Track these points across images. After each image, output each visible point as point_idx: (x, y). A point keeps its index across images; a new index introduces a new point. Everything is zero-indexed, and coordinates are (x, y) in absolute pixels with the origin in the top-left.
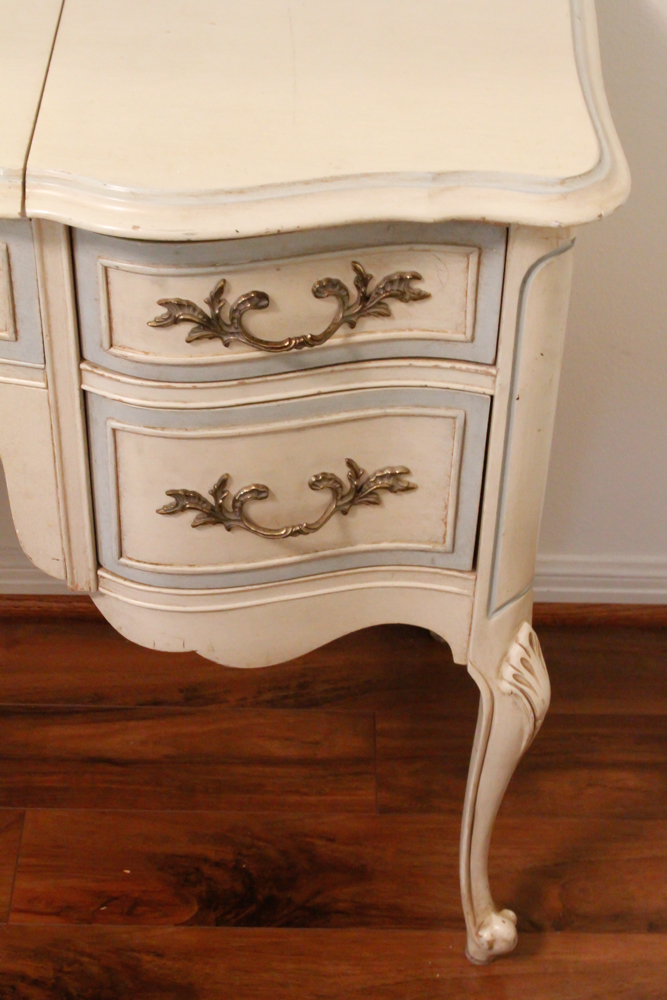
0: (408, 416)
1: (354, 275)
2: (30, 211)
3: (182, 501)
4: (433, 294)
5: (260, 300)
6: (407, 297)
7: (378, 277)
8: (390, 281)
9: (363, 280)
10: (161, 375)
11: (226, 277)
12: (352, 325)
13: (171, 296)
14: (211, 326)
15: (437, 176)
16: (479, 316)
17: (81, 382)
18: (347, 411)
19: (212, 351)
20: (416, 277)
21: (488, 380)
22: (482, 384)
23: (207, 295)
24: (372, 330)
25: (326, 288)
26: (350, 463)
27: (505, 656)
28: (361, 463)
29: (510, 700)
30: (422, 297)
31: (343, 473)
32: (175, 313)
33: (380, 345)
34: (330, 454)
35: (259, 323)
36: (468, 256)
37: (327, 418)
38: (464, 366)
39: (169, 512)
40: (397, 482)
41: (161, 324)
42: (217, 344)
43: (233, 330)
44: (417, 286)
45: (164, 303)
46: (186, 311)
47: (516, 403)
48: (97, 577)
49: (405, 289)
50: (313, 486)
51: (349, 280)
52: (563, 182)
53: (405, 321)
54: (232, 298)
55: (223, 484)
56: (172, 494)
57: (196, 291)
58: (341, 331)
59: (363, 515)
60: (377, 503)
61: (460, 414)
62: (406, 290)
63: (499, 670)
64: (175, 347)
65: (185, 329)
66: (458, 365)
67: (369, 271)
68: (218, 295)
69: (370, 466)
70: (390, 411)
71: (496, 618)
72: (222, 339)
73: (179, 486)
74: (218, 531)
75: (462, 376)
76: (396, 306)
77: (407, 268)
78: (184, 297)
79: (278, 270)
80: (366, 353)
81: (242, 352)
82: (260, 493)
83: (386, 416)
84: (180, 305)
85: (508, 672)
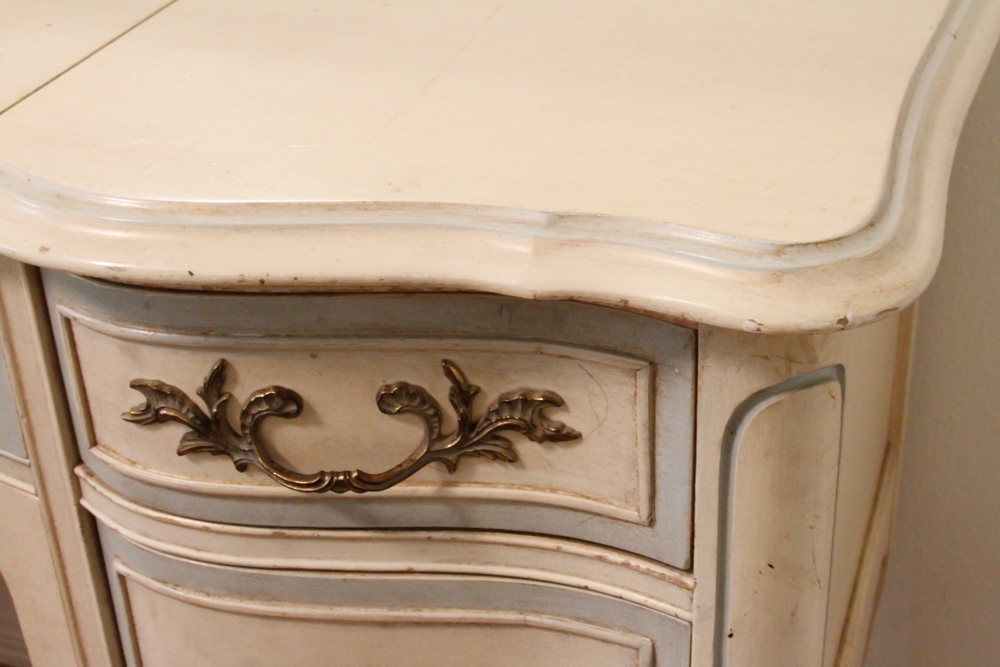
0: (566, 632)
1: (446, 385)
4: (584, 435)
5: (287, 404)
6: (539, 434)
7: (490, 392)
8: (506, 403)
9: (464, 395)
11: (229, 357)
12: (452, 468)
13: (150, 376)
14: (209, 433)
15: (557, 220)
16: (659, 482)
17: (78, 493)
18: (462, 608)
19: (217, 476)
20: (554, 401)
21: (681, 595)
23: (200, 383)
24: (486, 481)
25: (397, 399)
30: (565, 437)
32: (155, 404)
33: (504, 508)
35: (286, 436)
36: (634, 373)
37: (427, 614)
38: (644, 565)
41: (141, 420)
42: (226, 465)
43: (245, 446)
44: (558, 417)
45: (139, 387)
46: (171, 403)
47: (728, 642)
49: (534, 419)
51: (440, 391)
52: (780, 250)
58: (432, 474)
61: (647, 643)
62: (537, 421)
65: (175, 433)
66: (634, 562)
67: (475, 380)
68: (218, 380)
70: (532, 618)
72: (232, 458)
75: (643, 582)
76: (525, 447)
77: (539, 384)
78: (170, 381)
79: (314, 356)
81: (266, 484)
83: (526, 625)
84: (160, 392)
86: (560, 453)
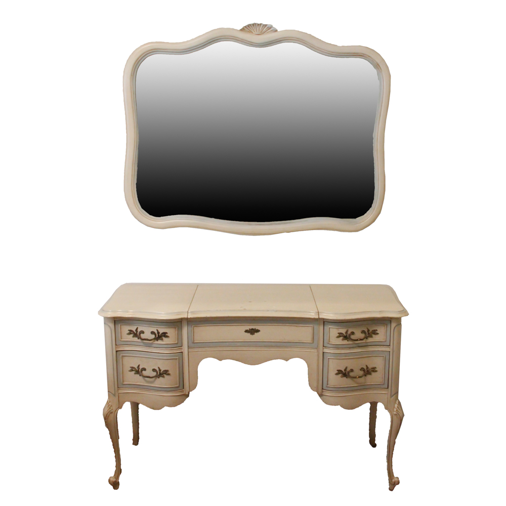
2: (320, 317)
3: (339, 372)
5: (353, 333)
6: (375, 334)
7: (371, 330)
8: (373, 331)
9: (368, 330)
10: (337, 347)
11: (348, 329)
12: (367, 338)
14: (346, 337)
15: (380, 311)
16: (387, 337)
17: (323, 350)
18: (365, 355)
19: (346, 342)
20: (377, 330)
21: (389, 349)
22: (387, 349)
24: (370, 340)
25: (363, 332)
26: (367, 366)
27: (394, 407)
28: (368, 366)
29: (395, 416)
30: (378, 334)
31: (365, 368)
32: (340, 335)
33: (371, 343)
34: (363, 363)
35: (353, 337)
36: (384, 326)
37: (363, 356)
38: (385, 346)
39: (337, 374)
40: (374, 370)
41: (338, 337)
42: (346, 341)
43: (349, 338)
44: (377, 332)
45: (339, 333)
46: (342, 335)
48: (322, 391)
49: (375, 332)
50: (361, 370)
51: (366, 331)
53: (376, 338)
54: (349, 332)
55: (346, 368)
56: (338, 370)
57: (343, 331)
58: (365, 340)
59: (369, 376)
60: (371, 374)
61: (384, 356)
63: (393, 410)
64: (340, 341)
65: (341, 338)
68: (346, 332)
69: (370, 367)
71: (392, 398)
74: (345, 378)
75: (385, 348)
76: (374, 336)
77: (375, 329)
79: (355, 328)
80: (369, 344)
81: (350, 342)
82: (352, 370)
83: (373, 356)
84: (341, 333)
85: (395, 410)
86: (377, 336)
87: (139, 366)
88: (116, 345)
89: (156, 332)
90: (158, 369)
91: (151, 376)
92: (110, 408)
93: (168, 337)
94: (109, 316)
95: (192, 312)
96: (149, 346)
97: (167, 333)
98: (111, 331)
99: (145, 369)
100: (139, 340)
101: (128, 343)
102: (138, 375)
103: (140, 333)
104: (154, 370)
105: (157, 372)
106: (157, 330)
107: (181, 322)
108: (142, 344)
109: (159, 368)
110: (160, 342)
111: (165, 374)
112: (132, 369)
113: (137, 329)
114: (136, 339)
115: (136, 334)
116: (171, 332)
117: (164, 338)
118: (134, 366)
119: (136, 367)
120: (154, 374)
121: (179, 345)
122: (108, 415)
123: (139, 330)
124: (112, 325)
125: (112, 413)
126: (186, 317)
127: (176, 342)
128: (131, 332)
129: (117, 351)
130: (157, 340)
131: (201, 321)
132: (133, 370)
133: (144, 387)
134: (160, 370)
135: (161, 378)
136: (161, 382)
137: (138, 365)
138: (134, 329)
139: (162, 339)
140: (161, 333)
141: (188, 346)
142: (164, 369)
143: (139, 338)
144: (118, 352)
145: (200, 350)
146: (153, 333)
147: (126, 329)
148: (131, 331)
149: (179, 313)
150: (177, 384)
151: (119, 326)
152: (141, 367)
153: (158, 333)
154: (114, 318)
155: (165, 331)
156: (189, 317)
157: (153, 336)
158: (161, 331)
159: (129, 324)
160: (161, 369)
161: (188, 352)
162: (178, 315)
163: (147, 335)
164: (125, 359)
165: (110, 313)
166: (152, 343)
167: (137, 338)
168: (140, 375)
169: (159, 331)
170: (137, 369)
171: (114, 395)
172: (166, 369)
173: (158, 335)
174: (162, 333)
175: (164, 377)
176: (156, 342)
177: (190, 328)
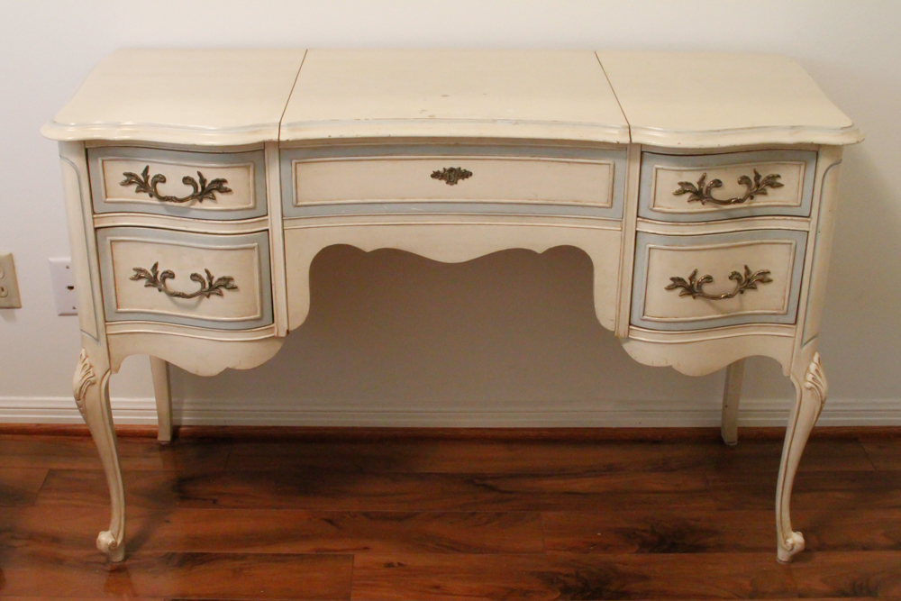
0: (772, 243)
1: (754, 175)
2: (633, 141)
3: (677, 283)
4: (785, 184)
5: (718, 184)
6: (774, 186)
7: (764, 176)
8: (769, 178)
9: (758, 177)
10: (674, 219)
11: (706, 172)
12: (752, 198)
13: (683, 180)
14: (699, 194)
15: (792, 127)
16: (804, 193)
17: (636, 227)
19: (697, 207)
20: (779, 176)
21: (806, 224)
22: (803, 226)
23: (698, 180)
24: (760, 201)
25: (744, 180)
26: (746, 267)
27: (808, 370)
28: (750, 268)
29: (809, 392)
30: (780, 185)
31: (742, 272)
32: (685, 188)
34: (738, 260)
35: (716, 194)
36: (800, 165)
37: (739, 243)
38: (796, 218)
39: (669, 288)
40: (764, 278)
41: (678, 193)
42: (699, 204)
43: (706, 197)
44: (779, 181)
45: (680, 184)
46: (689, 187)
47: (819, 234)
48: (629, 329)
49: (773, 182)
50: (730, 278)
51: (752, 177)
52: (842, 129)
53: (774, 197)
54: (708, 182)
55: (695, 273)
56: (672, 279)
57: (693, 178)
58: (747, 201)
59: (749, 294)
60: (755, 288)
61: (794, 242)
63: (805, 376)
64: (683, 205)
65: (687, 196)
66: (794, 218)
67: (760, 173)
68: (701, 182)
69: (755, 270)
70: (765, 241)
71: (805, 348)
72: (702, 201)
73: (675, 276)
74: (689, 299)
75: (794, 223)
76: (770, 190)
77: (775, 173)
78: (689, 181)
80: (757, 212)
81: (709, 207)
82: (709, 279)
83: (763, 243)
84: (687, 184)
85: (810, 377)
86: (778, 191)
87: (156, 266)
88: (94, 213)
89: (197, 179)
90: (205, 276)
91: (188, 292)
92: (88, 373)
93: (228, 191)
94: (70, 138)
95: (292, 126)
96: (181, 215)
97: (224, 181)
98: (79, 178)
99: (172, 276)
100: (154, 200)
101: (124, 208)
102: (155, 290)
103: (155, 183)
104: (195, 277)
105: (203, 283)
106: (199, 174)
107: (263, 150)
108: (161, 210)
109: (207, 272)
110: (207, 204)
111: (225, 286)
112: (139, 274)
113: (146, 170)
114: (144, 197)
115: (145, 184)
116: (236, 178)
117: (217, 194)
118: (143, 267)
119: (149, 268)
120: (197, 287)
121: (258, 212)
122: (84, 390)
123: (151, 174)
124: (80, 162)
125: (93, 383)
126: (274, 137)
127: (251, 205)
128: (130, 179)
129: (96, 229)
130: (201, 201)
131: (316, 149)
132: (140, 278)
133: (173, 319)
134: (210, 278)
135: (214, 298)
136: (213, 308)
137: (153, 265)
138: (139, 171)
139: (214, 198)
140: (209, 182)
141: (283, 216)
142: (221, 276)
143: (154, 194)
144: (99, 232)
145: (313, 223)
146: (187, 180)
147: (117, 170)
148: (130, 175)
149: (256, 128)
150: (256, 313)
151: (100, 162)
152: (161, 270)
153: (203, 181)
154: (84, 142)
155: (220, 177)
156: (283, 138)
157: (189, 190)
158: (211, 175)
159: (127, 159)
160: (212, 274)
161: (283, 230)
162: (255, 132)
163: (174, 187)
164: (119, 249)
165: (71, 129)
166: (188, 209)
167: (147, 195)
168: (160, 290)
169: (205, 176)
170: (152, 274)
171: (97, 340)
172: (227, 274)
173: (203, 188)
174: (213, 182)
175: (220, 294)
176: (198, 205)
177: (285, 167)
